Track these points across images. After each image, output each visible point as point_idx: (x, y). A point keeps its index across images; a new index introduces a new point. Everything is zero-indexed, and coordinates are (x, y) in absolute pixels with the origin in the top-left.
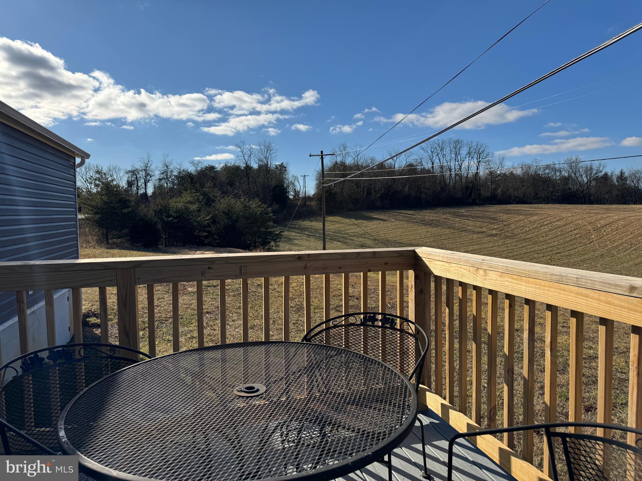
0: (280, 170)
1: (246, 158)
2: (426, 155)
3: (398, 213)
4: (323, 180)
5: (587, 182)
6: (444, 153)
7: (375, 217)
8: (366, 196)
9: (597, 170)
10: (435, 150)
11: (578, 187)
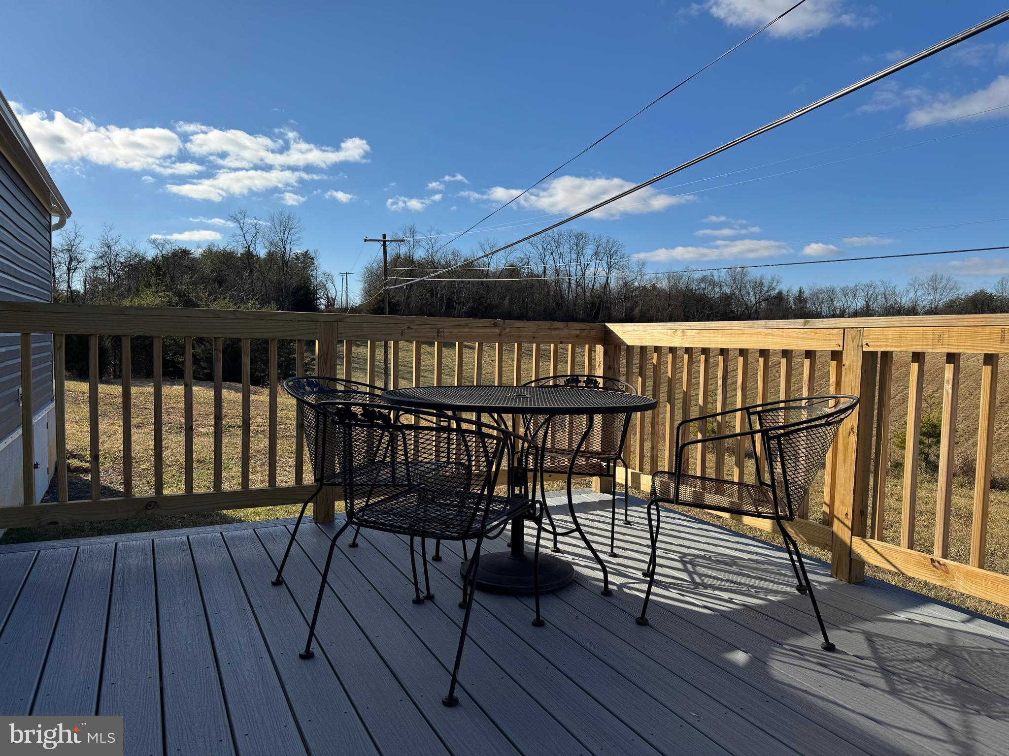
0: (304, 262)
1: (249, 239)
2: (535, 253)
4: (386, 279)
5: (756, 304)
6: (562, 251)
8: (446, 309)
9: (770, 287)
10: (548, 246)
11: (743, 309)
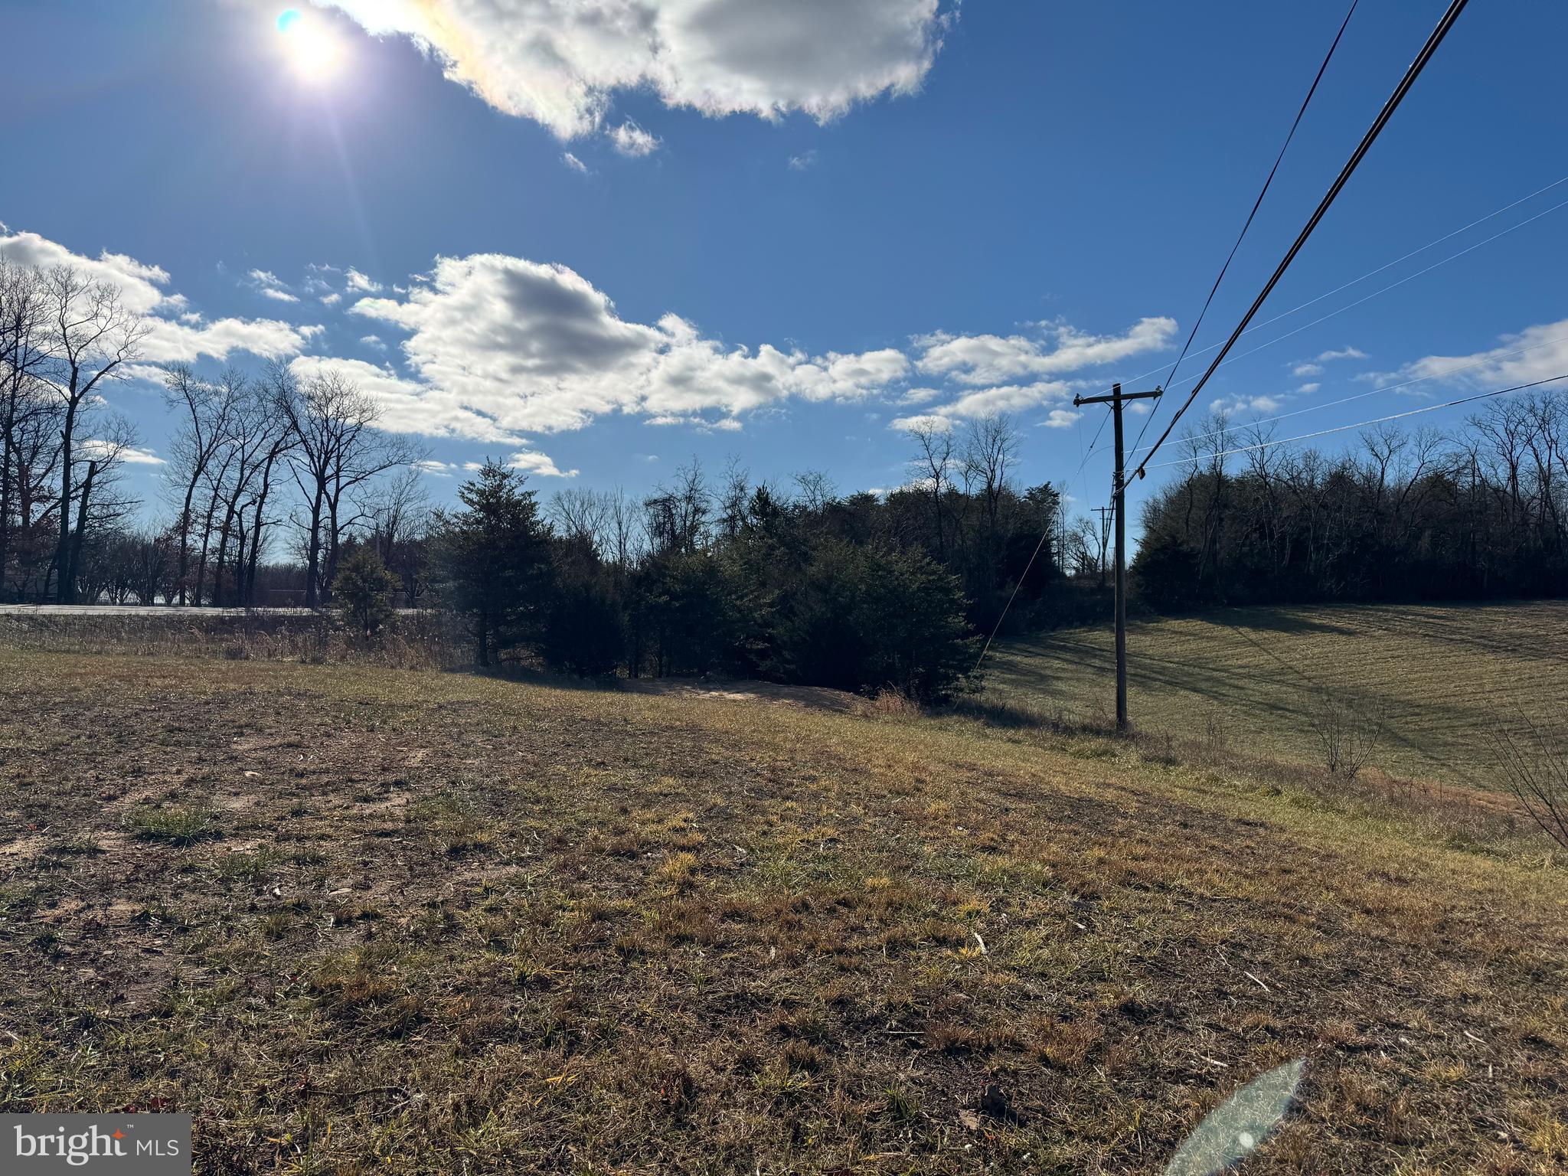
0: (1042, 501)
2: (1490, 443)
3: (1394, 612)
7: (1317, 621)
8: (1291, 561)
10: (1521, 427)
